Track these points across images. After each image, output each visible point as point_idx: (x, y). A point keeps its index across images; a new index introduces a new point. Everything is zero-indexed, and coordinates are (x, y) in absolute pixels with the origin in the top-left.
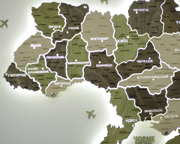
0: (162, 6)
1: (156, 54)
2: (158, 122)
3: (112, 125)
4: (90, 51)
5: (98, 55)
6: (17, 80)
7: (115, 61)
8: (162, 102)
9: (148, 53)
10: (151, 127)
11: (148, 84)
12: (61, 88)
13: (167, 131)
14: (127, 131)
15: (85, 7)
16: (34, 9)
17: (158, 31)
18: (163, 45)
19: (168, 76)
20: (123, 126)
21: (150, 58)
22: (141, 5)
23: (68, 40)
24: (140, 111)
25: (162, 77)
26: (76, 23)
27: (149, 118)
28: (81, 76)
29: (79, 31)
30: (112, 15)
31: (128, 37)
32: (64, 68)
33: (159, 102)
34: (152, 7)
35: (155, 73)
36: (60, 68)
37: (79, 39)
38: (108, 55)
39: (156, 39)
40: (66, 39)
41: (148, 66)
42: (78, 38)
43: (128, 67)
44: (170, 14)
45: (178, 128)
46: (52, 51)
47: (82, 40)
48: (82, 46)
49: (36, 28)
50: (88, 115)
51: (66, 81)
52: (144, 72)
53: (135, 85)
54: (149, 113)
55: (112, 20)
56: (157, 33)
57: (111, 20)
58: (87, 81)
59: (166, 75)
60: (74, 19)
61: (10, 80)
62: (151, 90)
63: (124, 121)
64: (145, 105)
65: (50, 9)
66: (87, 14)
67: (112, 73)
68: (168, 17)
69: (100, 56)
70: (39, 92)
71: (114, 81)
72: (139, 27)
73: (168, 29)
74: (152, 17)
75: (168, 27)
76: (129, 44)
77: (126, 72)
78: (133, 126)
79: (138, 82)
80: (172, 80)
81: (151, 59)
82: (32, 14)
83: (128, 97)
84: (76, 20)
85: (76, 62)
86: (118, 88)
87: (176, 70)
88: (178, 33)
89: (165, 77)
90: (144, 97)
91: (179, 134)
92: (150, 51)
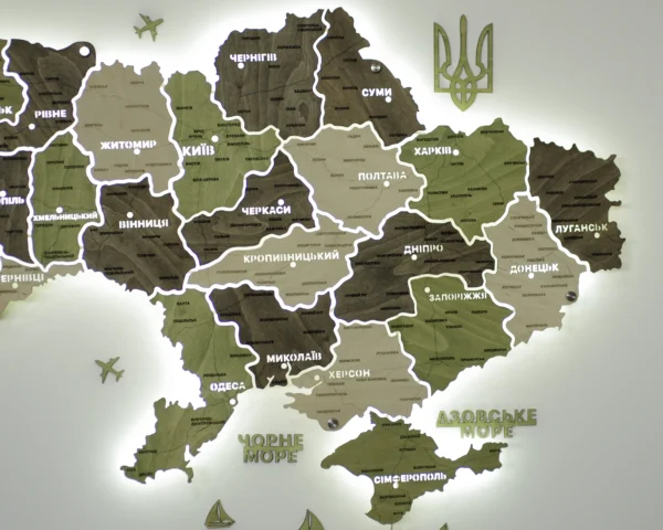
0: (318, 46)
1: (299, 189)
2: (308, 391)
3: (170, 399)
4: (101, 180)
5: (125, 194)
7: (178, 210)
9: (276, 186)
10: (286, 407)
11: (275, 278)
12: (14, 291)
13: (336, 416)
14: (215, 418)
15: (84, 51)
17: (306, 119)
18: (321, 162)
19: (337, 253)
20: (203, 404)
21: (281, 202)
22: (252, 42)
23: (35, 151)
24: (255, 358)
25: (320, 256)
26: (56, 98)
27: (279, 379)
28: (73, 257)
29: (68, 121)
30: (166, 74)
32: (21, 231)
33: (310, 332)
34: (287, 47)
35: (299, 246)
36: (11, 232)
37: (66, 145)
38: (155, 191)
39: (301, 144)
40: (28, 145)
41: (277, 224)
42: (64, 143)
43: (214, 228)
44: (342, 70)
45: (370, 409)
47: (76, 149)
48: (74, 167)
50: (100, 370)
51: (28, 270)
52: (265, 242)
53: (236, 282)
54: (280, 363)
55: (166, 89)
56: (304, 125)
57: (162, 90)
58: (91, 271)
59: (332, 251)
60: (51, 87)
62: (287, 295)
63: (204, 388)
64: (268, 340)
66: (88, 73)
67: (169, 245)
68: (338, 78)
69: (130, 195)
71: (174, 271)
72: (247, 108)
73: (336, 113)
74: (287, 77)
75: (336, 108)
76: (217, 159)
77: (209, 242)
78: (232, 402)
79: (245, 271)
80: (352, 264)
81: (286, 205)
83: (216, 316)
84: (57, 90)
85: (59, 215)
86: (187, 290)
87: (361, 235)
88: (368, 126)
89: (328, 256)
90: (265, 317)
91: (371, 427)
92: (280, 179)
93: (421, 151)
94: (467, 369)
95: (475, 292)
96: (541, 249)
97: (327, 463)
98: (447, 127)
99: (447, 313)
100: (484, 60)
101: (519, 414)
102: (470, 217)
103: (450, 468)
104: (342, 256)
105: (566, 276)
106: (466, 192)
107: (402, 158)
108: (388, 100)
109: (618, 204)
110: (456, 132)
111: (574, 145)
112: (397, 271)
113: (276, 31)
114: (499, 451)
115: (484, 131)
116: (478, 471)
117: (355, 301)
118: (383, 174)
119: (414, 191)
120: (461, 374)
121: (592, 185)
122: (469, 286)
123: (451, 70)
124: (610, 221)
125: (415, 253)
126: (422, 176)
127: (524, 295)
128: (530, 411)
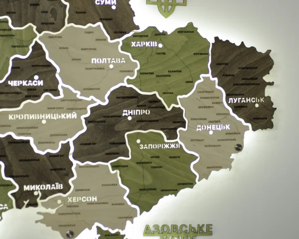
1: (50, 69)
2: (53, 211)
8: (61, 169)
9: (33, 66)
10: (37, 222)
11: (31, 131)
13: (72, 229)
17: (55, 20)
18: (65, 50)
19: (76, 114)
21: (36, 77)
24: (15, 187)
25: (63, 116)
27: (32, 202)
33: (55, 170)
35: (48, 108)
39: (51, 37)
41: (33, 93)
45: (97, 224)
52: (25, 105)
53: (3, 133)
54: (33, 191)
56: (54, 24)
59: (72, 113)
62: (39, 143)
64: (25, 175)
72: (13, 11)
73: (77, 16)
75: (77, 12)
79: (10, 126)
80: (86, 122)
81: (40, 79)
87: (93, 102)
88: (99, 26)
89: (69, 116)
90: (24, 159)
91: (97, 236)
92: (37, 61)
93: (136, 44)
94: (165, 197)
95: (172, 143)
96: (219, 114)
98: (155, 28)
99: (151, 157)
101: (200, 227)
102: (169, 91)
104: (79, 116)
105: (235, 133)
106: (167, 73)
107: (122, 49)
108: (114, 7)
109: (272, 84)
110: (161, 31)
111: (242, 43)
112: (117, 128)
115: (180, 31)
117: (87, 148)
118: (109, 59)
119: (131, 72)
120: (161, 201)
121: (254, 70)
122: (168, 139)
124: (266, 95)
125: (130, 115)
126: (136, 61)
127: (205, 146)
128: (208, 226)
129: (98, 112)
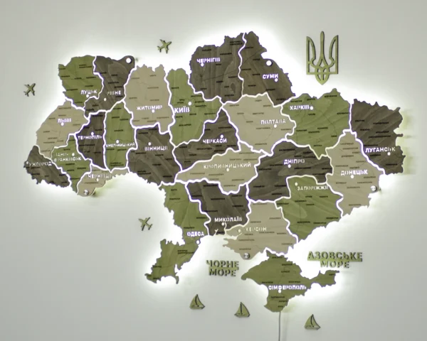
0: (240, 53)
1: (231, 129)
2: (235, 238)
3: (168, 240)
4: (136, 126)
5: (148, 133)
6: (40, 170)
7: (172, 141)
8: (240, 206)
9: (219, 128)
10: (224, 246)
11: (219, 177)
12: (97, 183)
13: (249, 252)
14: (189, 250)
15: (128, 61)
16: (61, 68)
17: (234, 92)
18: (242, 115)
19: (250, 164)
20: (184, 243)
21: (222, 136)
22: (208, 52)
23: (107, 112)
24: (209, 219)
25: (241, 165)
26: (116, 85)
27: (221, 231)
28: (123, 165)
29: (121, 97)
30: (167, 71)
31: (190, 104)
32: (100, 152)
33: (236, 206)
34: (225, 54)
35: (231, 160)
36: (96, 153)
38: (162, 132)
39: (232, 105)
40: (103, 109)
41: (220, 149)
42: (119, 108)
44: (252, 65)
45: (267, 249)
46: (85, 127)
47: (125, 110)
48: (124, 120)
49: (63, 95)
51: (103, 172)
52: (214, 158)
53: (200, 179)
54: (221, 222)
55: (167, 78)
56: (233, 95)
57: (165, 79)
58: (132, 172)
59: (247, 163)
60: (114, 79)
61: (32, 171)
62: (225, 186)
63: (184, 234)
64: (215, 210)
65: (83, 66)
66: (131, 71)
67: (167, 159)
68: (250, 69)
69: (150, 133)
70: (69, 189)
71: (170, 173)
72: (205, 87)
73: (249, 88)
74: (225, 70)
75: (249, 86)
76: (191, 114)
77: (186, 158)
78: (198, 242)
79: (204, 173)
80: (257, 170)
81: (224, 138)
82: (59, 75)
83: (190, 197)
84: (117, 81)
85: (118, 144)
86: (176, 183)
87: (262, 154)
88: (266, 95)
89: (245, 165)
90: (214, 198)
91: (267, 258)
92: (221, 124)
93: (293, 108)
94: (317, 229)
95: (322, 185)
96: (358, 162)
97: (244, 277)
98: (307, 94)
99: (306, 197)
100: (334, 56)
101: (352, 255)
102: (318, 144)
103: (308, 283)
104: (252, 165)
105: (371, 177)
106: (317, 130)
107: (283, 112)
108: (276, 80)
109: (401, 135)
110: (312, 97)
111: (376, 103)
112: (280, 174)
113: (219, 45)
114: (334, 275)
115: (326, 96)
116: (323, 285)
117: (259, 190)
118: (274, 120)
119: (289, 130)
120: (314, 231)
121: (386, 125)
122: (318, 182)
123: (316, 62)
124: (397, 145)
125: (290, 164)
126: (294, 121)
127: (348, 188)
128: (359, 254)
129: (265, 162)
